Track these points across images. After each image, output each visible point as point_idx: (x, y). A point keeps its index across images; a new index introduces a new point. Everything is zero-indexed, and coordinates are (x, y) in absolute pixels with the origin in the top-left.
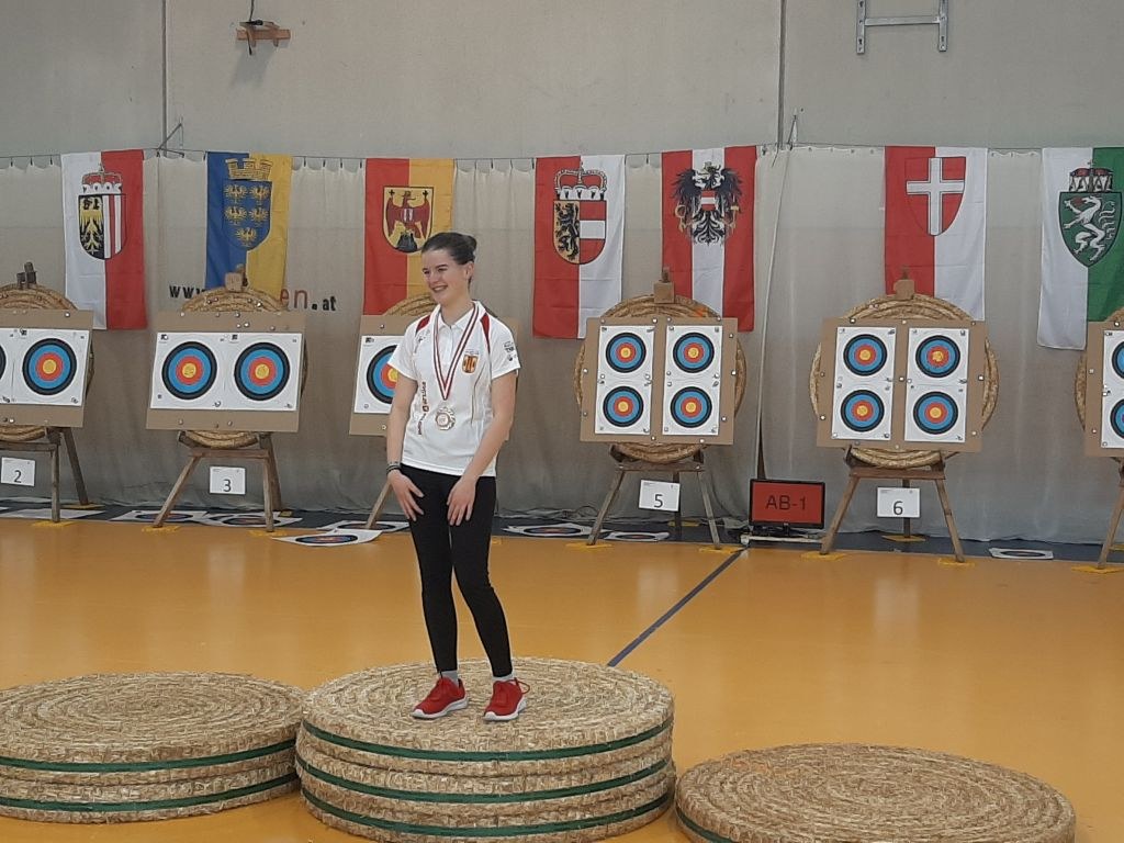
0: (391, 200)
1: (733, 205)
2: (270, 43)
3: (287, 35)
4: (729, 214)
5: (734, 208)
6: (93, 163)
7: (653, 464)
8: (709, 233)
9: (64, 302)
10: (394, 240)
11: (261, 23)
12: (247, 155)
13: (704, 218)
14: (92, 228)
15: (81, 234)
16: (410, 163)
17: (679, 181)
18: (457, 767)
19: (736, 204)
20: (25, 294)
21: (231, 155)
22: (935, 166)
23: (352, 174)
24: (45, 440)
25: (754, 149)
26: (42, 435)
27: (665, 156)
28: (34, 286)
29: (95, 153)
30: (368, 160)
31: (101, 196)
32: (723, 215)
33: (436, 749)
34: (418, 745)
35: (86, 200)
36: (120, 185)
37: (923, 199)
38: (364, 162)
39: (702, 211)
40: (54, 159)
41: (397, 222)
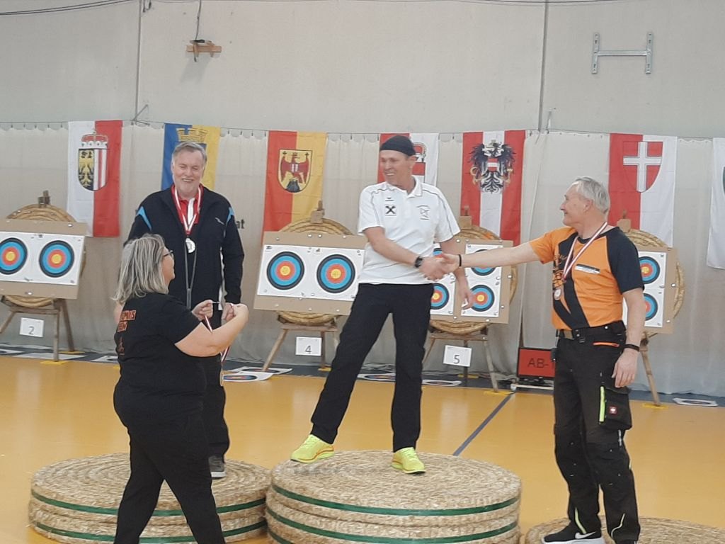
0: (284, 157)
1: (509, 168)
2: (207, 54)
3: (219, 50)
4: (506, 174)
5: (508, 170)
6: (89, 128)
7: (454, 334)
8: (492, 186)
9: (68, 217)
10: (285, 184)
11: (203, 41)
12: (190, 126)
13: (489, 176)
14: (86, 170)
15: (80, 173)
16: (298, 134)
17: (474, 152)
18: (385, 518)
19: (511, 167)
20: (43, 211)
21: (180, 126)
22: (643, 147)
23: (259, 140)
24: (51, 307)
25: (524, 132)
26: (49, 304)
27: (466, 135)
28: (48, 206)
29: (90, 122)
30: (270, 132)
31: (92, 149)
32: (502, 174)
33: (372, 506)
34: (359, 503)
35: (83, 152)
36: (106, 143)
37: (634, 169)
38: (267, 133)
39: (488, 172)
40: (63, 124)
41: (287, 173)
